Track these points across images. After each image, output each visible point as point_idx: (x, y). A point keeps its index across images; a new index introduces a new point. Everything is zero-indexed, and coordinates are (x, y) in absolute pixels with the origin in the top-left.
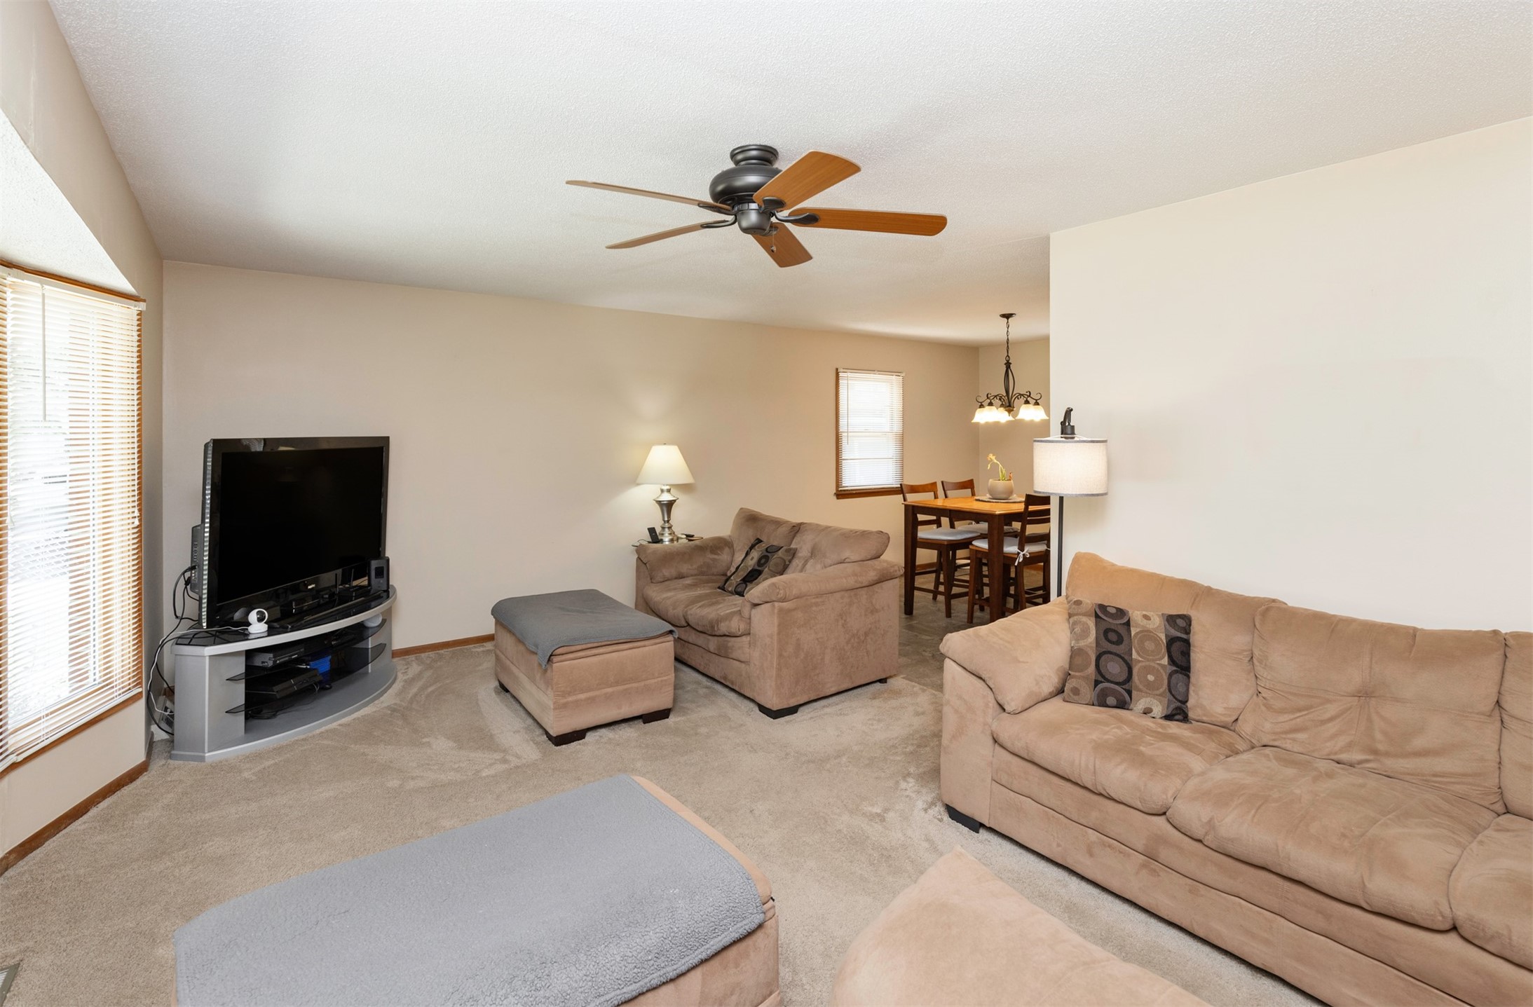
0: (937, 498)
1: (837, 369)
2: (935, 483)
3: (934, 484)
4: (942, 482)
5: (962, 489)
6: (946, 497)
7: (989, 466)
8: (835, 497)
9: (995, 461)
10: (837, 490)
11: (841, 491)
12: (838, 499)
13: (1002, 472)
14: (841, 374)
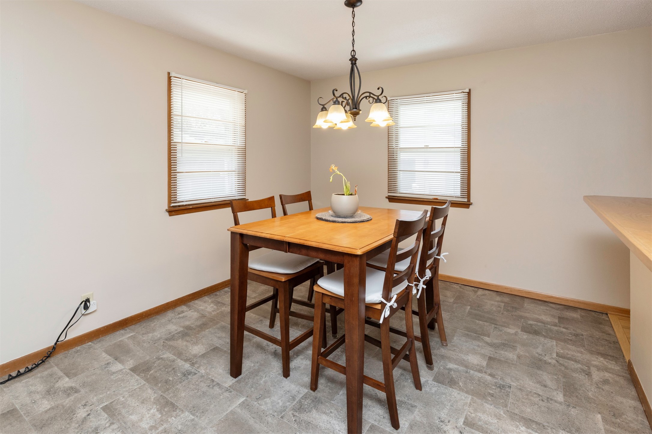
0: (275, 217)
1: (169, 73)
2: (273, 197)
3: (272, 199)
4: (281, 196)
5: (300, 201)
6: (285, 213)
7: (331, 177)
8: (167, 214)
9: (338, 173)
10: (169, 207)
11: (173, 207)
12: (170, 215)
13: (346, 185)
14: (173, 79)
